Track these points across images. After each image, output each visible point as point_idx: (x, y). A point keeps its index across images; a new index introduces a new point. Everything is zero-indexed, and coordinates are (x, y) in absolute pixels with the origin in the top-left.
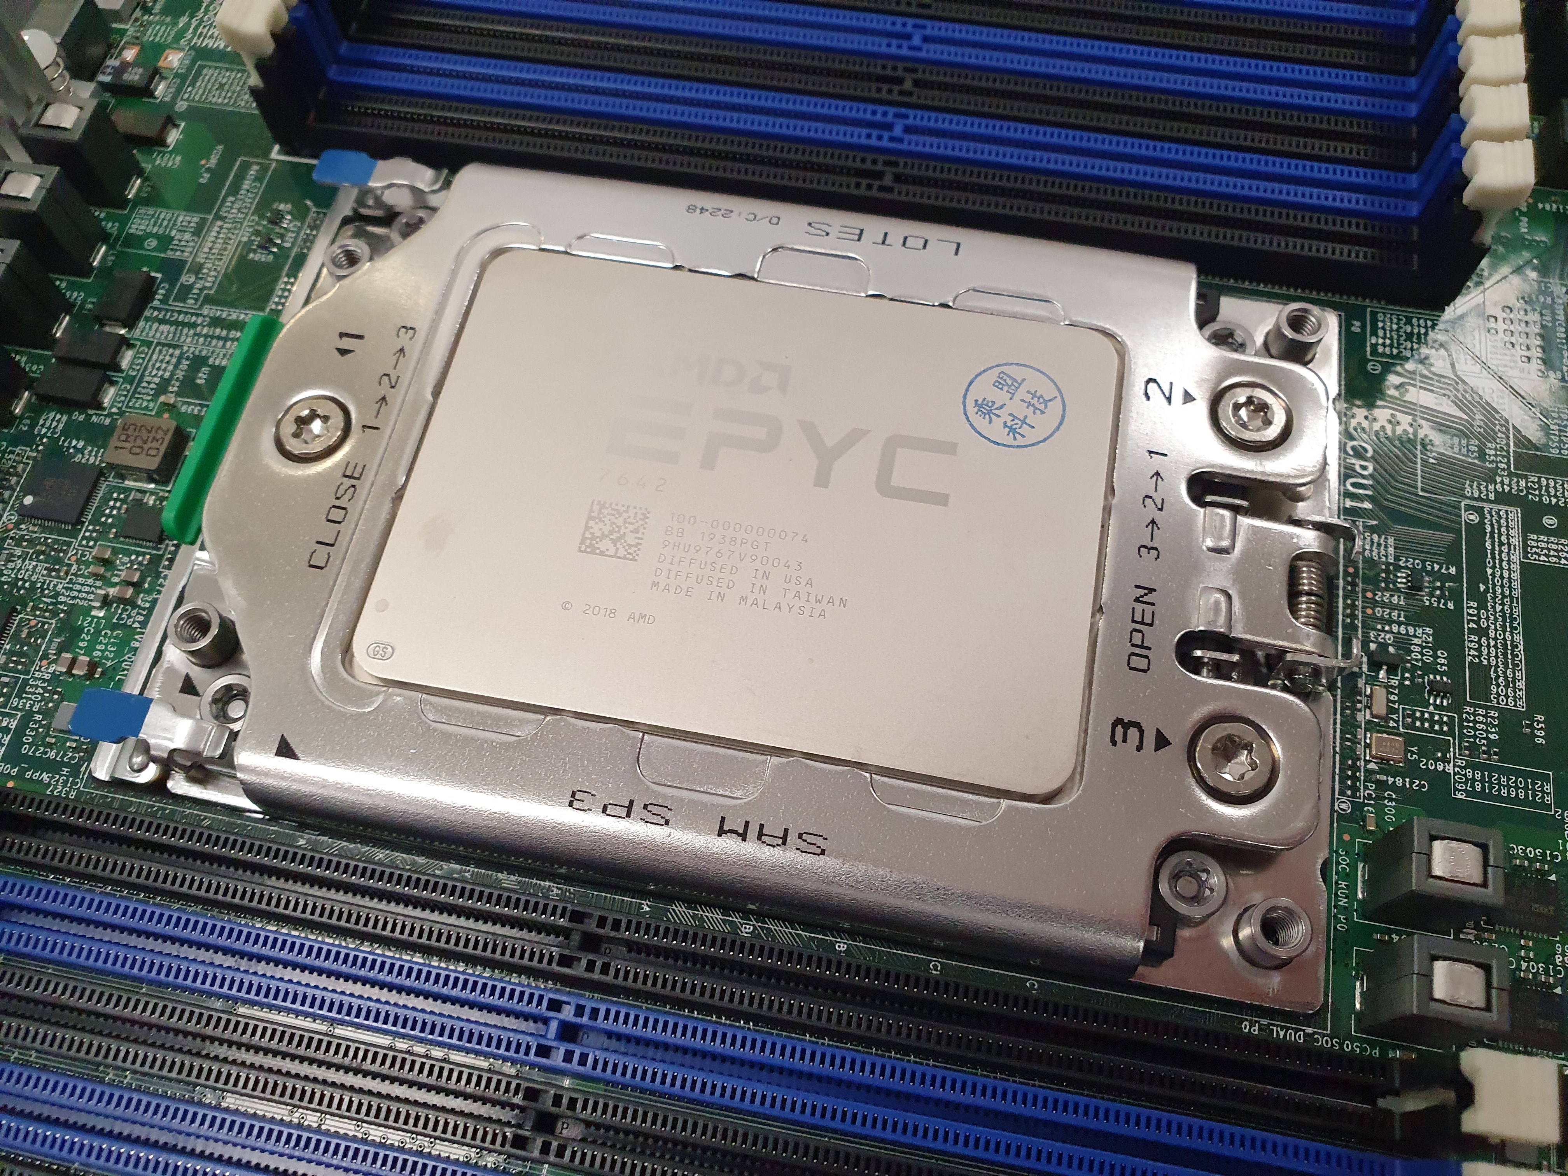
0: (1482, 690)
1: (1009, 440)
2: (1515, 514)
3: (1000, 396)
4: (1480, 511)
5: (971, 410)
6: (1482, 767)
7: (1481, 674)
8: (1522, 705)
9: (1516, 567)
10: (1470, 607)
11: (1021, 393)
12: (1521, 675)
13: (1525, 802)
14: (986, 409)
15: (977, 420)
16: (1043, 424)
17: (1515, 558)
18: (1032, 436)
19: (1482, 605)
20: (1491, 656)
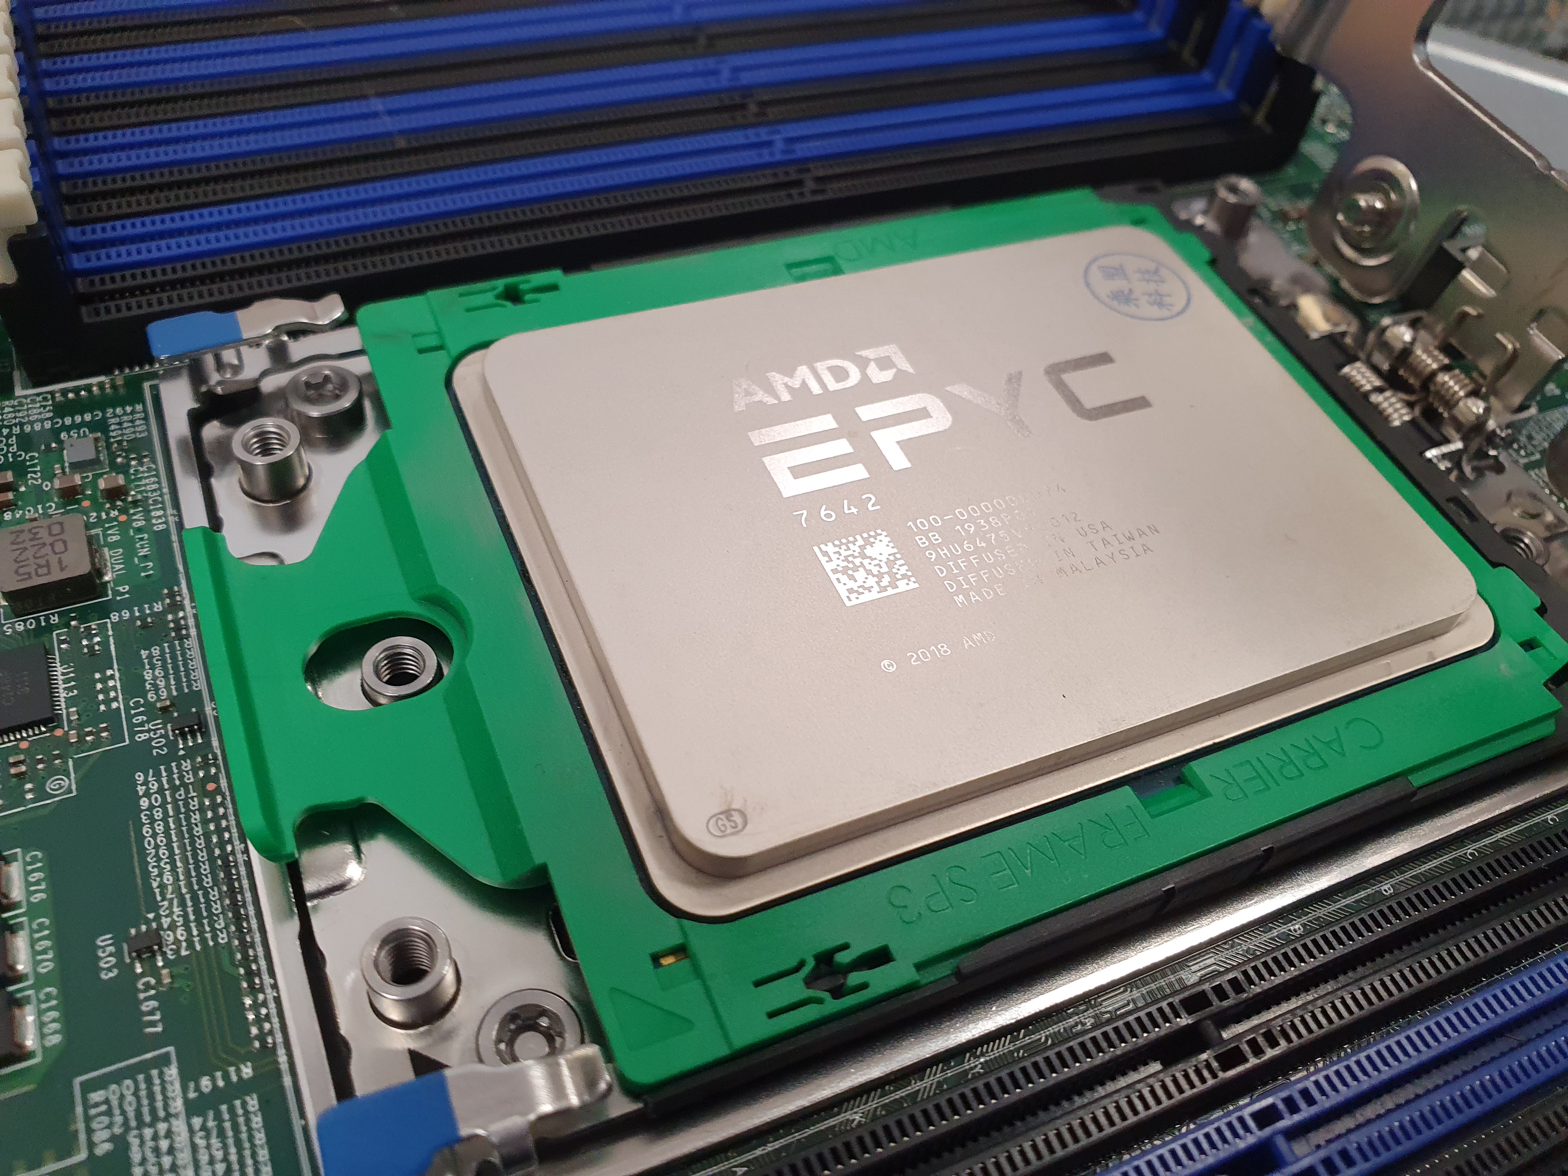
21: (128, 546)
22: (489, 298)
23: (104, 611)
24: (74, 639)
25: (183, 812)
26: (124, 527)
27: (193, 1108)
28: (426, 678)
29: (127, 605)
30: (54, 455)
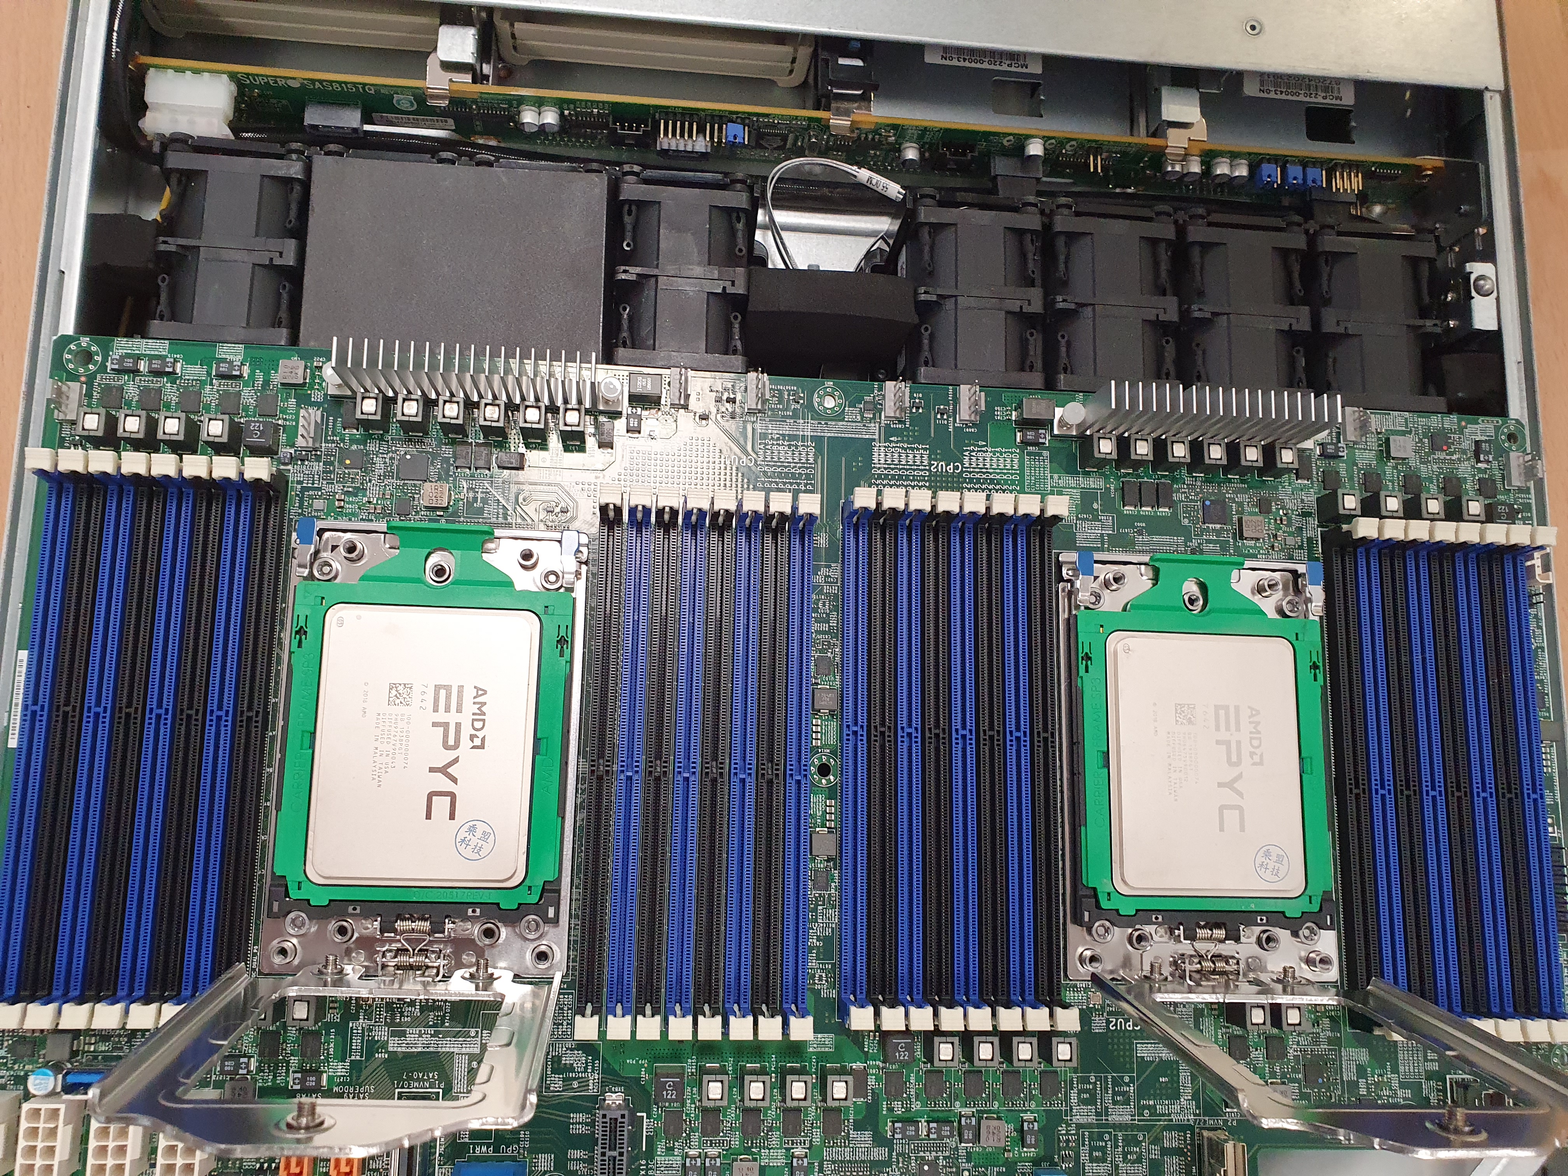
0: (394, 1034)
1: (458, 840)
2: (477, 1051)
3: (479, 834)
4: (476, 1036)
5: (471, 824)
6: (363, 1033)
7: (403, 1034)
8: (390, 1049)
9: (452, 1050)
10: (431, 1031)
11: (481, 843)
12: (404, 1050)
13: (351, 1049)
14: (472, 829)
15: (467, 825)
16: (468, 852)
17: (456, 1050)
18: (461, 849)
19: (432, 1036)
20: (410, 1039)
21: (1255, 547)
22: (1315, 659)
23: (1234, 538)
24: (1227, 530)
25: (1171, 545)
26: (1261, 548)
27: (1102, 535)
28: (1190, 607)
29: (1234, 544)
30: (1291, 534)
